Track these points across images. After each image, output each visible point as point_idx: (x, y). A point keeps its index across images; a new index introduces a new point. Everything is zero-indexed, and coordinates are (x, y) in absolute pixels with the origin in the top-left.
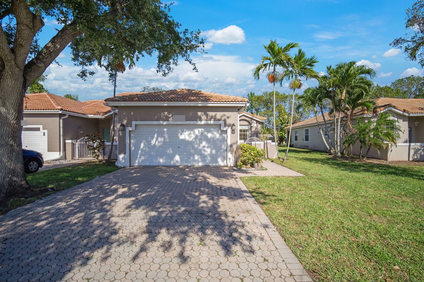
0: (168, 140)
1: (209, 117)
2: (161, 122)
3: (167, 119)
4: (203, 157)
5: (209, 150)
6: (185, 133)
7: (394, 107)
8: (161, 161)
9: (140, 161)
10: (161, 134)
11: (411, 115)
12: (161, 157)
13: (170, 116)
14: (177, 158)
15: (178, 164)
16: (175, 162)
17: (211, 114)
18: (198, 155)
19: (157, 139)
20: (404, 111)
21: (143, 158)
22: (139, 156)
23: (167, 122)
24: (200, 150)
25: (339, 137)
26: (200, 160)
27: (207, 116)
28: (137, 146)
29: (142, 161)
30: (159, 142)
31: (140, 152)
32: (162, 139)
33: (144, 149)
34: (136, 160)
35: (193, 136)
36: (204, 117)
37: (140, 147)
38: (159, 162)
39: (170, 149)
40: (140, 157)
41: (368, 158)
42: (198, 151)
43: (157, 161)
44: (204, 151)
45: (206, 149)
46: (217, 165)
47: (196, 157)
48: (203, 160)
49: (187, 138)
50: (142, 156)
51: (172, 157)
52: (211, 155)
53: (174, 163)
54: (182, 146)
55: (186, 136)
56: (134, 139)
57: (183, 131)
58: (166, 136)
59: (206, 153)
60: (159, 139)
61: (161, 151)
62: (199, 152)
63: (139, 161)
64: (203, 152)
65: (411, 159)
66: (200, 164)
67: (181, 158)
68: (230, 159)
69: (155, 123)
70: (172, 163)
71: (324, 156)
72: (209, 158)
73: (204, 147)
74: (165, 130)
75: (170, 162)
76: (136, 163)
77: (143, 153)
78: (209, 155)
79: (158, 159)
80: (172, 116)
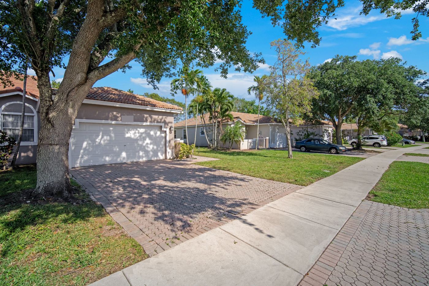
0: (114, 139)
1: (153, 120)
2: (109, 122)
3: (115, 118)
4: (147, 152)
5: (151, 147)
6: (131, 132)
7: (241, 119)
8: (107, 159)
9: (82, 161)
10: (106, 133)
11: (247, 124)
12: (107, 155)
13: (119, 115)
14: (124, 154)
15: (124, 161)
16: (122, 159)
17: (155, 117)
18: (142, 151)
19: (102, 137)
20: (244, 121)
21: (86, 158)
22: (80, 156)
23: (115, 121)
24: (144, 147)
25: (216, 136)
26: (144, 155)
27: (151, 118)
28: (79, 146)
29: (85, 161)
30: (104, 141)
31: (82, 151)
32: (108, 138)
33: (87, 148)
34: (77, 160)
35: (138, 135)
36: (149, 119)
37: (82, 146)
38: (105, 161)
39: (116, 147)
40: (82, 157)
41: (233, 149)
42: (143, 147)
43: (103, 160)
44: (148, 147)
45: (149, 145)
46: (158, 159)
47: (141, 153)
48: (147, 156)
49: (133, 136)
50: (84, 156)
51: (119, 154)
52: (153, 150)
53: (120, 160)
54: (128, 144)
55: (131, 134)
56: (74, 138)
57: (129, 130)
58: (113, 135)
59: (149, 149)
60: (105, 137)
61: (107, 150)
62: (143, 149)
63: (80, 163)
64: (146, 148)
65: (249, 148)
66: (144, 159)
67: (127, 155)
68: (169, 152)
69: (103, 121)
70: (119, 160)
71: (206, 149)
72: (151, 153)
73: (147, 144)
74: (111, 129)
75: (116, 160)
76: (77, 163)
77: (86, 152)
78: (152, 151)
79: (104, 157)
80: (121, 116)
